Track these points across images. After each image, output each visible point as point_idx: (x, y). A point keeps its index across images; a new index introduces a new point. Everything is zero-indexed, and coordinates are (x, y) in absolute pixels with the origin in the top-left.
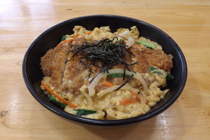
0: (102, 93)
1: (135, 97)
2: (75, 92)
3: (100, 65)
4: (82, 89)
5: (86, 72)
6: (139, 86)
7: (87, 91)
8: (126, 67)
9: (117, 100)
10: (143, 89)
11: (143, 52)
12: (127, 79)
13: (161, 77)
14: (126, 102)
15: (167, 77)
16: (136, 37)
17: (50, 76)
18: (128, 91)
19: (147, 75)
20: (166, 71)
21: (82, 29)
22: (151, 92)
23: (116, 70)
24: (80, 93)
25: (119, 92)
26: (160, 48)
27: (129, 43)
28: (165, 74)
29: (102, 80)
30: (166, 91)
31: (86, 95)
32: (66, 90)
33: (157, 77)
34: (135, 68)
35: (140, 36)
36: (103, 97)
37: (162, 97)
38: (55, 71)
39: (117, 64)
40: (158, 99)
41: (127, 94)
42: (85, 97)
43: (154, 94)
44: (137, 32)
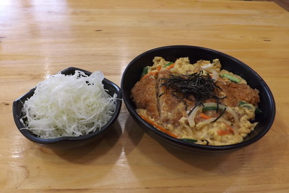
0: (200, 124)
1: (228, 129)
2: (176, 123)
3: (192, 97)
4: (182, 120)
5: (181, 106)
6: (231, 119)
7: (187, 123)
8: (217, 99)
9: (215, 130)
10: (234, 122)
11: (228, 86)
12: (220, 113)
13: (251, 111)
14: (222, 133)
15: (256, 111)
16: (218, 69)
17: (145, 108)
18: (223, 124)
19: (237, 108)
20: (254, 105)
21: (162, 60)
22: (241, 125)
23: (210, 104)
24: (179, 124)
25: (215, 124)
26: (244, 82)
27: (215, 76)
28: (254, 108)
29: (198, 113)
30: (256, 124)
31: (186, 126)
32: (167, 121)
33: (247, 111)
34: (225, 102)
35: (221, 69)
36: (201, 129)
37: (253, 129)
38: (151, 104)
39: (208, 98)
40: (249, 131)
42: (184, 128)
43: (245, 127)
44: (219, 65)
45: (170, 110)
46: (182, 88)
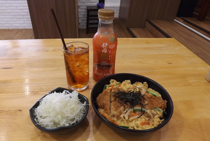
0: (131, 118)
1: (147, 122)
2: (118, 117)
3: (129, 104)
4: (122, 116)
5: (122, 108)
6: (149, 116)
7: (124, 118)
8: (142, 106)
9: (139, 122)
10: (151, 118)
11: (151, 98)
12: (143, 113)
13: (160, 113)
14: (143, 124)
15: (163, 113)
16: (146, 88)
17: (103, 108)
18: (143, 119)
19: (153, 111)
20: (163, 109)
21: (115, 81)
22: (155, 120)
23: (138, 108)
24: (120, 118)
25: (139, 119)
26: (160, 96)
27: (143, 92)
28: (162, 111)
29: (131, 112)
30: (163, 120)
31: (124, 119)
32: (114, 116)
33: (158, 112)
34: (147, 107)
35: (148, 87)
36: (132, 121)
37: (161, 123)
38: (106, 106)
39: (137, 104)
40: (158, 124)
41: (143, 120)
42: (123, 120)
43: (157, 121)
44: (147, 85)
45: (116, 110)
46: (124, 98)
